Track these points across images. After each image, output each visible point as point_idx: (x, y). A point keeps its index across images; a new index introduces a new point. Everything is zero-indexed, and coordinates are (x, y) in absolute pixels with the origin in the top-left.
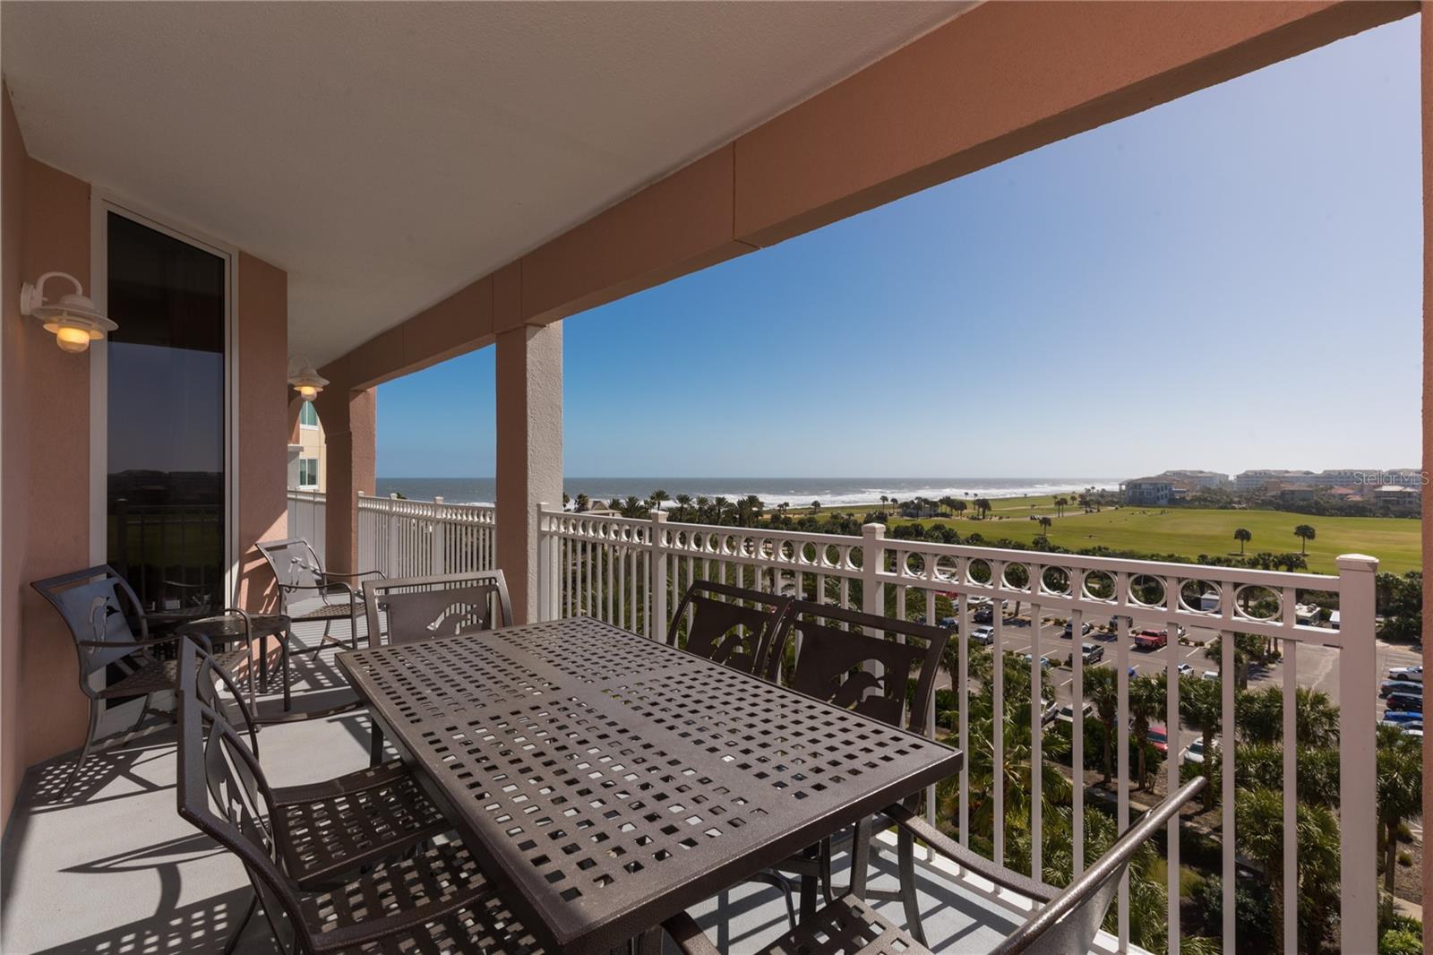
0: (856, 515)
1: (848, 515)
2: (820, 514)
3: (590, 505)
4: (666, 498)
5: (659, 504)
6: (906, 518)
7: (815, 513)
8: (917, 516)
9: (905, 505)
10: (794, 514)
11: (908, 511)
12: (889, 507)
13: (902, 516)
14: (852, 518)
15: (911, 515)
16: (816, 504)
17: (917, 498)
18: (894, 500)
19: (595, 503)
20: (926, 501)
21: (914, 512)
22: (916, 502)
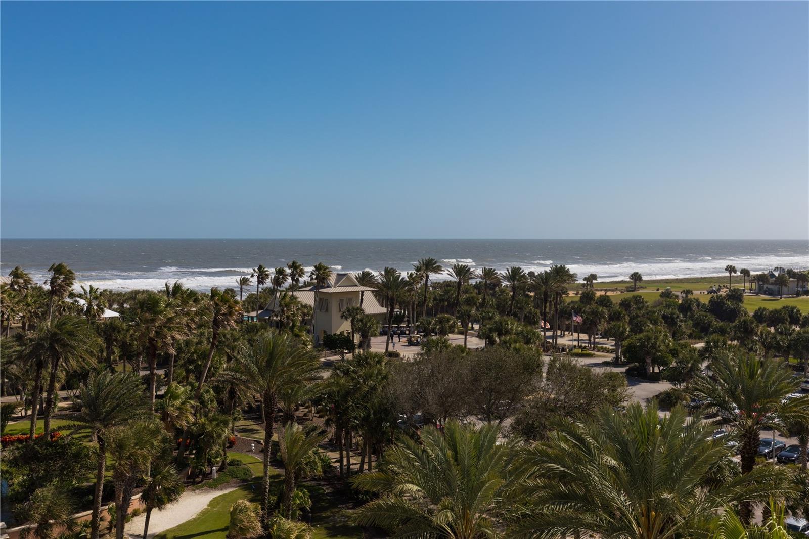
0: (695, 292)
1: (683, 292)
2: (641, 291)
3: (332, 279)
4: (437, 269)
5: (427, 277)
6: (763, 296)
7: (634, 289)
8: (780, 293)
9: (761, 278)
10: (606, 291)
11: (765, 286)
12: (737, 279)
13: (757, 294)
14: (690, 296)
15: (770, 292)
16: (636, 277)
17: (776, 269)
18: (745, 272)
19: (340, 276)
20: (791, 273)
21: (775, 288)
22: (776, 274)
